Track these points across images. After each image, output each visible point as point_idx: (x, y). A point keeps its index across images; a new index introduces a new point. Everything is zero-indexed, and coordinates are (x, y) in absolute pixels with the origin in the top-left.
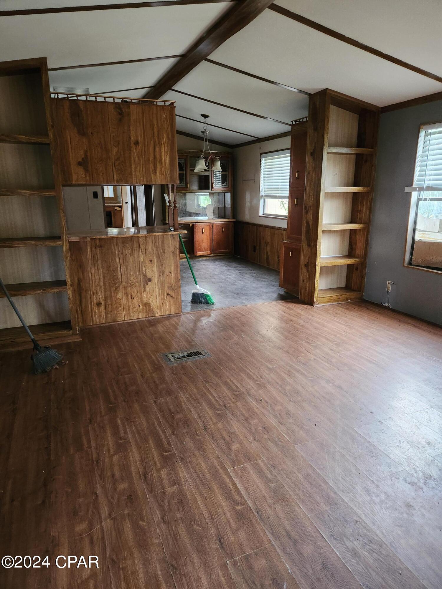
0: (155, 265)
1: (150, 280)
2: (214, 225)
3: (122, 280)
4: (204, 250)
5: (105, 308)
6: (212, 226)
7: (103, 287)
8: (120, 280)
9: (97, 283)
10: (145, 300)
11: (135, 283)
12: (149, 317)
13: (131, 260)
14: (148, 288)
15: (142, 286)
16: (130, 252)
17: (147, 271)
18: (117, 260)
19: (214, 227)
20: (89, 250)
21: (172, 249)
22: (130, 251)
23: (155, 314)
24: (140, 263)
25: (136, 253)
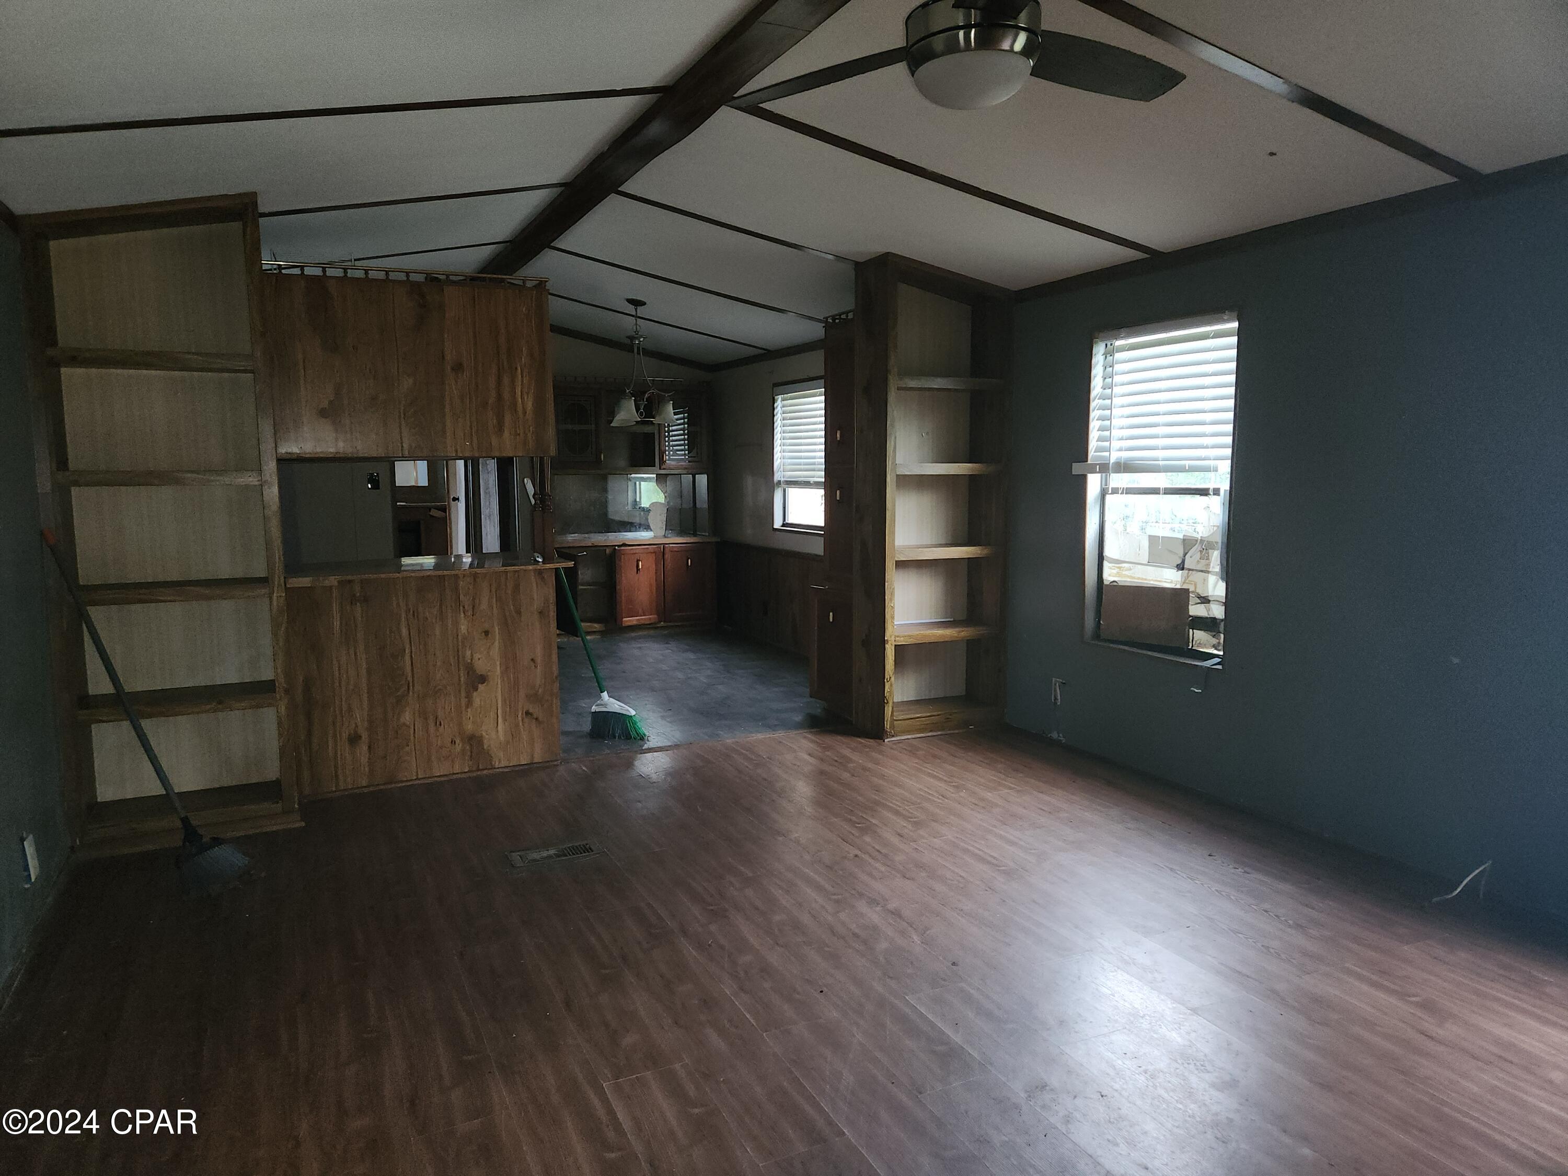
0: (497, 643)
1: (483, 679)
2: (667, 550)
3: (413, 677)
4: (640, 611)
5: (369, 747)
6: (659, 552)
7: (365, 697)
8: (410, 679)
9: (351, 687)
10: (469, 727)
11: (446, 688)
12: (478, 770)
13: (438, 632)
14: (477, 699)
15: (463, 694)
16: (436, 613)
17: (477, 656)
18: (404, 631)
19: (666, 556)
20: (335, 607)
21: (537, 604)
22: (435, 611)
23: (493, 763)
24: (460, 638)
25: (450, 615)
